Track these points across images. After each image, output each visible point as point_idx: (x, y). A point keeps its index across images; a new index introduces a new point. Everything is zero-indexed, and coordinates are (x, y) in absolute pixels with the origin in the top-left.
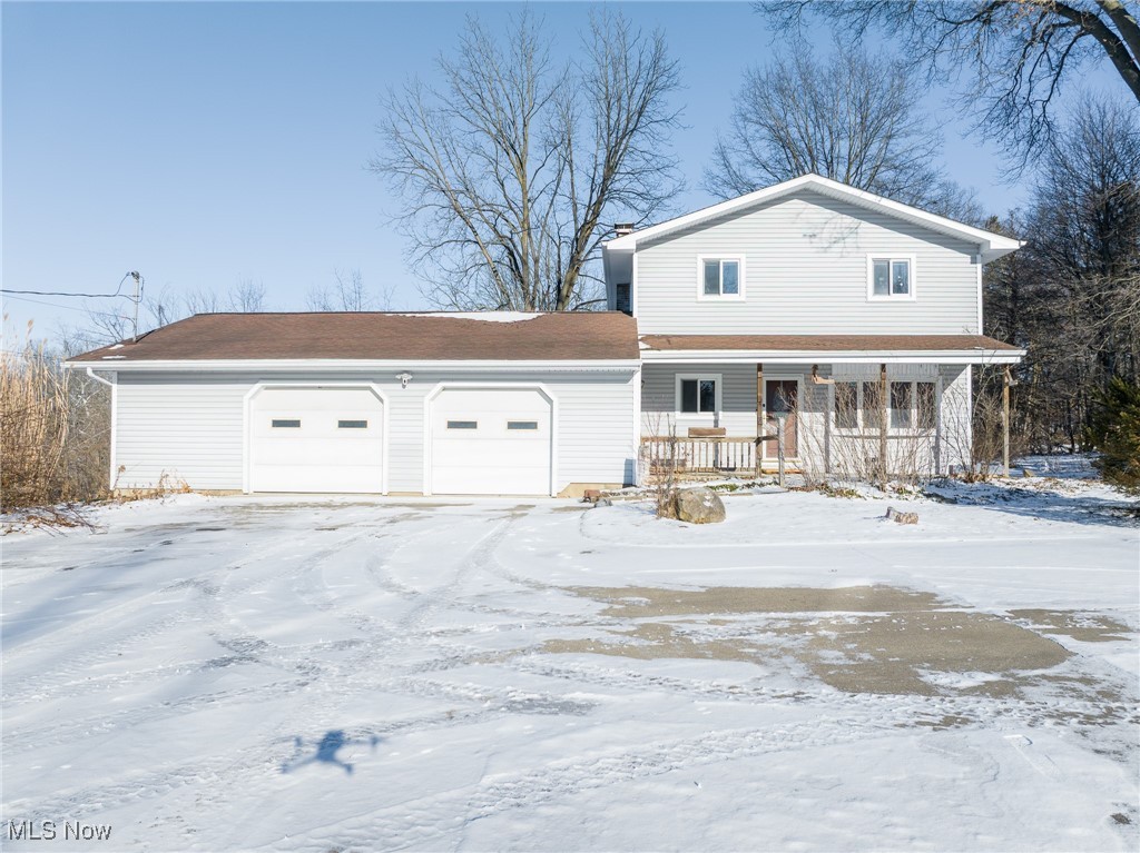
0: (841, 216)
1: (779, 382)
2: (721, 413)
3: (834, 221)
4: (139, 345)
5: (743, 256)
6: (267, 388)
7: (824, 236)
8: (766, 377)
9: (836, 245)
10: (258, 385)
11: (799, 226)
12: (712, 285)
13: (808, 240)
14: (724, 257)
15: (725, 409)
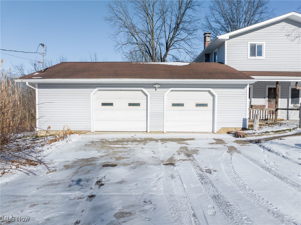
0: (299, 28)
1: (272, 88)
2: (252, 99)
3: (296, 30)
4: (45, 73)
5: (264, 43)
6: (99, 90)
7: (292, 35)
8: (268, 87)
9: (297, 39)
10: (97, 89)
11: (284, 32)
12: (253, 54)
13: (287, 37)
14: (257, 43)
15: (254, 97)
